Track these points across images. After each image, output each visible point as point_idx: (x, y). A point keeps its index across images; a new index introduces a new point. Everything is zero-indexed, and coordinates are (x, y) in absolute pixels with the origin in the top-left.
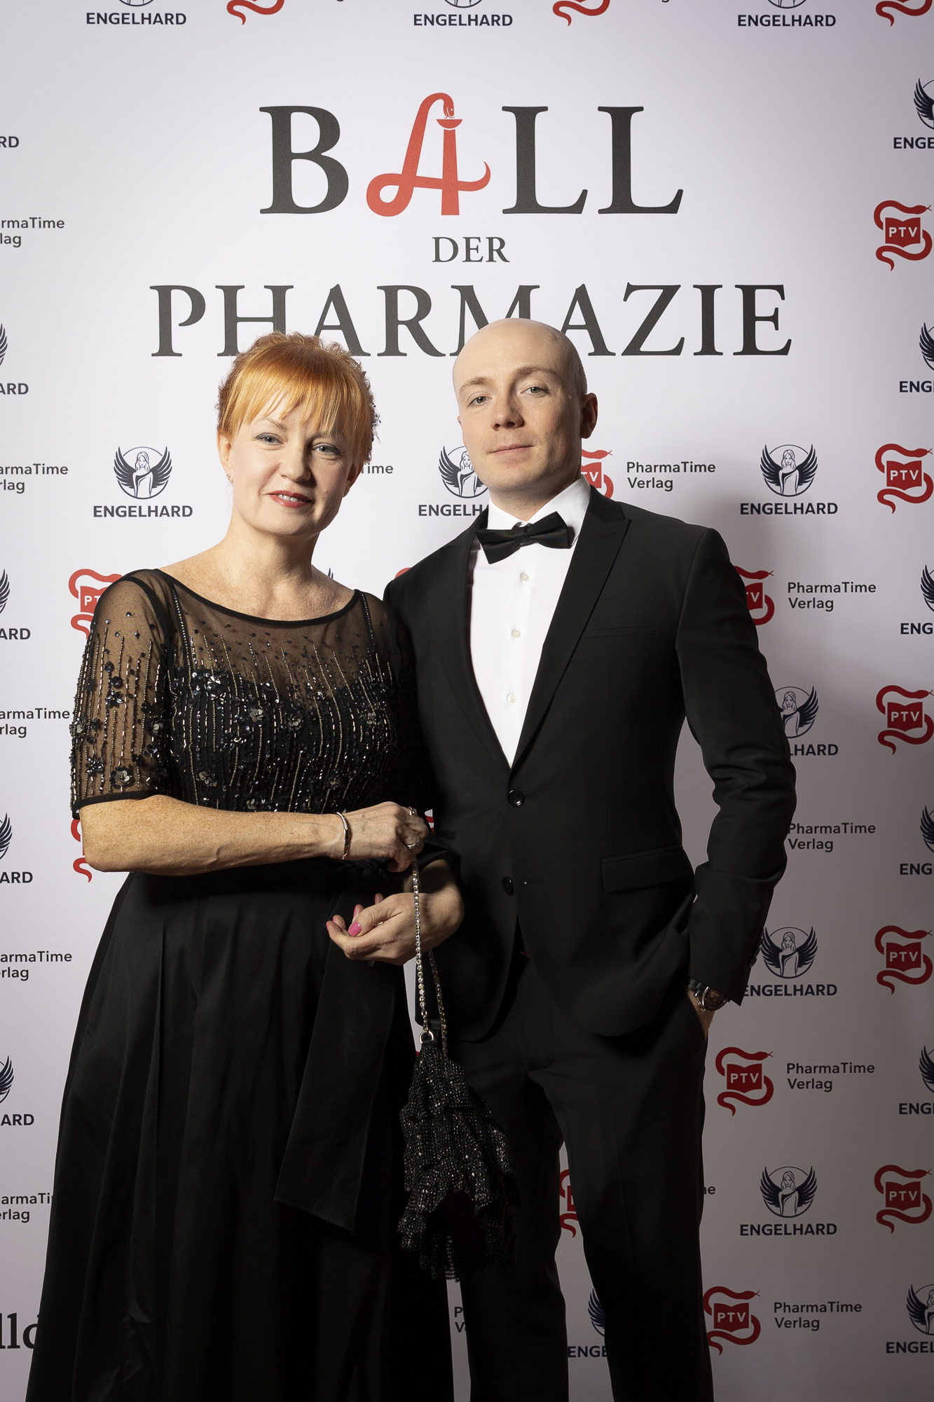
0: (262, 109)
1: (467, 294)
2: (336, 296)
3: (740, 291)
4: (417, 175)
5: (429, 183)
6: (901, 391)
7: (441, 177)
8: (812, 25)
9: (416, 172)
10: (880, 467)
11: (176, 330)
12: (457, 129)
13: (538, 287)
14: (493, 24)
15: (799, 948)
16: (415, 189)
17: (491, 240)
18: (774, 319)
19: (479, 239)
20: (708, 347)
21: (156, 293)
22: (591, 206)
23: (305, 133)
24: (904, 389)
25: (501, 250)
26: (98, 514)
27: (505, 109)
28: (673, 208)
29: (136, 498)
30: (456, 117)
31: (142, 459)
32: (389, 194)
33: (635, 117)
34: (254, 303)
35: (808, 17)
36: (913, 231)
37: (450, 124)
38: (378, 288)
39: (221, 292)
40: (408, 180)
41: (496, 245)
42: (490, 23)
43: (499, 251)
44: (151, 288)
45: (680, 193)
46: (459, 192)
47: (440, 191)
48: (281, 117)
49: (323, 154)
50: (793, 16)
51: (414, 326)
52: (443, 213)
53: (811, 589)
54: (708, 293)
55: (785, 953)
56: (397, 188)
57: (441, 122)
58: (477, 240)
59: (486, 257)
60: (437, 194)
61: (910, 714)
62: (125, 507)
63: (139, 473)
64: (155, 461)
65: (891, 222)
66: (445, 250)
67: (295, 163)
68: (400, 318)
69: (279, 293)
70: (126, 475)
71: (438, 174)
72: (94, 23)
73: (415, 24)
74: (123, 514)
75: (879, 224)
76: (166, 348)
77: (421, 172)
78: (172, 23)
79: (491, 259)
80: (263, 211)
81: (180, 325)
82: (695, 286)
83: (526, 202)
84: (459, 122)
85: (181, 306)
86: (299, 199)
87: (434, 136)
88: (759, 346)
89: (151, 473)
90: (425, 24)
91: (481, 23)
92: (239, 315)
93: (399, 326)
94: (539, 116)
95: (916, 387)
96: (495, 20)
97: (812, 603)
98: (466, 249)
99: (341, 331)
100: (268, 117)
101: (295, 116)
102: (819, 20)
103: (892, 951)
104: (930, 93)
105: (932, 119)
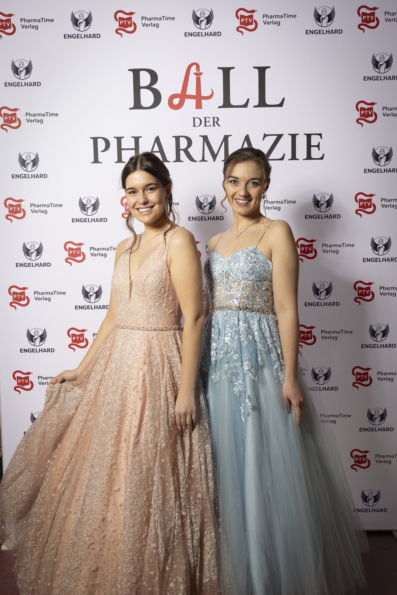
0: (129, 70)
1: (205, 139)
2: (157, 140)
3: (306, 136)
4: (187, 94)
5: (191, 97)
7: (195, 95)
8: (334, 33)
10: (357, 201)
11: (100, 154)
12: (201, 76)
13: (231, 135)
15: (325, 374)
16: (186, 100)
17: (214, 118)
18: (318, 146)
19: (209, 118)
20: (294, 157)
21: (92, 140)
22: (250, 105)
23: (145, 79)
24: (366, 172)
26: (73, 221)
27: (219, 68)
28: (281, 105)
29: (87, 215)
30: (201, 71)
31: (89, 201)
32: (176, 101)
33: (267, 70)
34: (128, 143)
35: (332, 30)
36: (370, 112)
37: (198, 74)
38: (173, 137)
39: (116, 139)
40: (183, 96)
41: (216, 120)
42: (213, 36)
43: (217, 122)
44: (90, 138)
45: (284, 99)
46: (202, 100)
48: (136, 73)
49: (152, 87)
50: (326, 30)
51: (186, 151)
52: (196, 108)
53: (330, 246)
54: (294, 137)
55: (320, 376)
56: (179, 99)
57: (195, 73)
59: (212, 125)
60: (194, 101)
61: (366, 291)
62: (83, 219)
63: (88, 206)
64: (93, 202)
65: (362, 109)
66: (197, 122)
67: (142, 90)
68: (181, 148)
69: (137, 139)
70: (83, 207)
71: (194, 93)
72: (67, 38)
73: (185, 36)
74: (82, 221)
75: (358, 109)
76: (96, 161)
77: (188, 93)
78: (95, 38)
79: (214, 125)
80: (130, 109)
81: (101, 152)
82: (289, 134)
83: (227, 103)
84: (202, 73)
85: (101, 144)
86: (144, 103)
87: (192, 79)
88: (313, 157)
89: (92, 206)
90: (189, 36)
91: (210, 35)
92: (123, 147)
93: (181, 151)
94: (231, 71)
95: (370, 171)
96: (215, 34)
97: (331, 251)
98: (205, 122)
99: (159, 153)
100: (131, 73)
101: (141, 72)
102: (336, 31)
103: (358, 375)
104: (378, 59)
105: (379, 69)
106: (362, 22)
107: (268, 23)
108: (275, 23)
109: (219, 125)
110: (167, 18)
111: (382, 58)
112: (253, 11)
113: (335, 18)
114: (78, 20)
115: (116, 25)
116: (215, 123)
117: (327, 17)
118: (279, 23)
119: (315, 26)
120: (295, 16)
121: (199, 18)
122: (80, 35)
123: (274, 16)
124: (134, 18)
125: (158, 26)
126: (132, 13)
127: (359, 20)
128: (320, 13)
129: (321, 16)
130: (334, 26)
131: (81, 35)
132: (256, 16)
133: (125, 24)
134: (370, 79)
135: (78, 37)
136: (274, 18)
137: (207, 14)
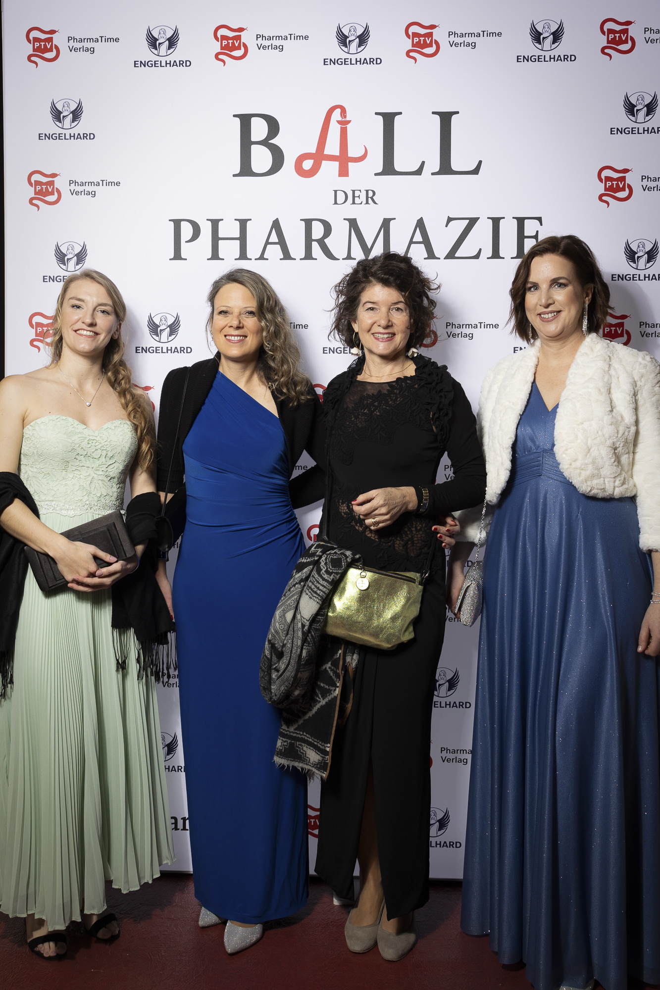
0: (235, 116)
1: (353, 223)
2: (276, 225)
3: (515, 220)
4: (325, 153)
5: (332, 158)
6: (612, 280)
7: (338, 155)
8: (561, 61)
9: (324, 152)
11: (184, 245)
12: (348, 126)
13: (395, 219)
16: (324, 162)
17: (367, 191)
19: (360, 191)
20: (496, 254)
21: (172, 223)
22: (426, 171)
23: (259, 130)
24: (614, 279)
25: (374, 197)
26: (138, 351)
27: (376, 114)
28: (476, 171)
29: (160, 342)
30: (348, 119)
31: (163, 320)
32: (307, 165)
33: (454, 117)
34: (228, 229)
36: (621, 184)
37: (344, 123)
38: (301, 220)
39: (210, 223)
40: (319, 156)
41: (370, 194)
42: (369, 63)
43: (372, 198)
44: (170, 220)
45: (480, 162)
46: (349, 163)
48: (245, 120)
49: (269, 142)
50: (550, 56)
51: (321, 242)
52: (339, 176)
54: (496, 222)
56: (313, 160)
57: (339, 122)
59: (365, 202)
60: (337, 164)
62: (153, 347)
63: (162, 327)
64: (171, 321)
65: (608, 179)
66: (341, 197)
67: (253, 147)
68: (313, 238)
69: (243, 223)
70: (154, 328)
71: (337, 152)
72: (138, 67)
73: (324, 64)
74: (152, 351)
75: (601, 180)
76: (177, 256)
77: (327, 152)
78: (183, 66)
79: (367, 203)
80: (234, 176)
81: (186, 242)
82: (488, 218)
83: (389, 168)
84: (349, 122)
85: (187, 231)
86: (256, 167)
87: (334, 130)
89: (168, 328)
90: (330, 64)
91: (363, 63)
92: (220, 236)
93: (313, 242)
94: (397, 118)
95: (621, 277)
96: (372, 61)
98: (353, 197)
99: (279, 246)
100: (238, 120)
101: (253, 120)
102: (566, 58)
104: (633, 100)
105: (634, 116)
106: (607, 44)
107: (456, 45)
108: (468, 45)
109: (375, 203)
110: (297, 37)
111: (640, 99)
112: (433, 27)
113: (565, 38)
114: (156, 40)
115: (217, 47)
116: (369, 199)
117: (552, 35)
118: (473, 44)
119: (531, 49)
120: (499, 34)
121: (346, 37)
122: (159, 62)
123: (465, 34)
124: (245, 37)
125: (282, 48)
126: (241, 30)
127: (603, 41)
128: (540, 30)
129: (542, 34)
130: (562, 49)
131: (161, 61)
132: (437, 34)
133: (230, 46)
134: (620, 131)
135: (155, 64)
136: (465, 37)
137: (360, 31)
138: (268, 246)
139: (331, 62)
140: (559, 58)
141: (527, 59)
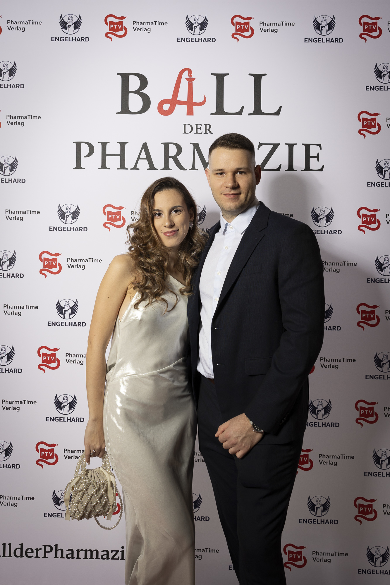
0: (118, 74)
1: (196, 146)
2: (145, 147)
3: (304, 146)
4: (178, 99)
5: (182, 103)
6: (368, 186)
7: (187, 101)
10: (359, 216)
11: (83, 159)
12: (193, 82)
14: (208, 42)
15: (324, 408)
16: (177, 105)
17: (206, 125)
18: (317, 157)
19: (201, 125)
20: (291, 168)
21: (75, 144)
22: (245, 112)
23: (134, 83)
24: (369, 185)
26: (51, 230)
27: (212, 74)
28: (278, 113)
29: (66, 224)
30: (193, 77)
31: (68, 208)
32: (166, 107)
33: (263, 78)
34: (113, 148)
36: (373, 123)
37: (190, 80)
38: (161, 143)
40: (174, 102)
41: (208, 127)
43: (209, 130)
44: (74, 142)
45: (281, 107)
46: (194, 106)
47: (186, 106)
48: (125, 77)
49: (141, 91)
50: (326, 39)
51: (175, 158)
52: (187, 114)
53: (331, 264)
54: (291, 147)
55: (319, 409)
56: (170, 104)
57: (187, 79)
58: (200, 125)
59: (204, 132)
60: (185, 107)
61: (370, 315)
62: (61, 227)
63: (67, 214)
64: (73, 209)
65: (365, 120)
66: (188, 129)
67: (130, 95)
68: (170, 155)
69: (123, 145)
70: (62, 215)
71: (186, 99)
72: (54, 41)
73: (178, 41)
74: (60, 230)
75: (360, 120)
76: (79, 166)
77: (179, 98)
78: (84, 41)
79: (206, 133)
80: (117, 113)
81: (84, 157)
82: (286, 144)
83: (220, 110)
84: (194, 79)
85: (85, 149)
86: (131, 108)
87: (184, 84)
88: (311, 168)
89: (72, 214)
90: (182, 42)
91: (204, 41)
92: (107, 153)
93: (169, 158)
94: (225, 77)
95: (374, 184)
96: (209, 40)
97: (331, 270)
98: (196, 129)
99: (147, 160)
100: (120, 77)
101: (130, 77)
102: (336, 40)
103: (362, 410)
104: (381, 69)
105: (382, 79)
106: (364, 31)
107: (265, 30)
108: (273, 30)
109: (211, 133)
110: (160, 23)
111: (385, 68)
112: (249, 18)
113: (336, 27)
114: (66, 23)
115: (106, 29)
116: (207, 130)
117: (327, 25)
118: (276, 30)
119: (313, 34)
120: (293, 24)
121: (192, 24)
122: (68, 38)
123: (271, 23)
124: (125, 23)
125: (150, 31)
126: (123, 18)
127: (361, 30)
128: (320, 22)
129: (321, 25)
130: (334, 34)
132: (252, 23)
133: (116, 28)
134: (372, 88)
135: (66, 39)
136: (271, 25)
137: (201, 20)
138: (139, 160)
139: (182, 40)
140: (332, 40)
141: (311, 40)
